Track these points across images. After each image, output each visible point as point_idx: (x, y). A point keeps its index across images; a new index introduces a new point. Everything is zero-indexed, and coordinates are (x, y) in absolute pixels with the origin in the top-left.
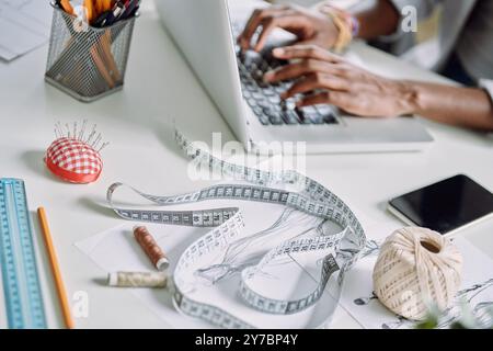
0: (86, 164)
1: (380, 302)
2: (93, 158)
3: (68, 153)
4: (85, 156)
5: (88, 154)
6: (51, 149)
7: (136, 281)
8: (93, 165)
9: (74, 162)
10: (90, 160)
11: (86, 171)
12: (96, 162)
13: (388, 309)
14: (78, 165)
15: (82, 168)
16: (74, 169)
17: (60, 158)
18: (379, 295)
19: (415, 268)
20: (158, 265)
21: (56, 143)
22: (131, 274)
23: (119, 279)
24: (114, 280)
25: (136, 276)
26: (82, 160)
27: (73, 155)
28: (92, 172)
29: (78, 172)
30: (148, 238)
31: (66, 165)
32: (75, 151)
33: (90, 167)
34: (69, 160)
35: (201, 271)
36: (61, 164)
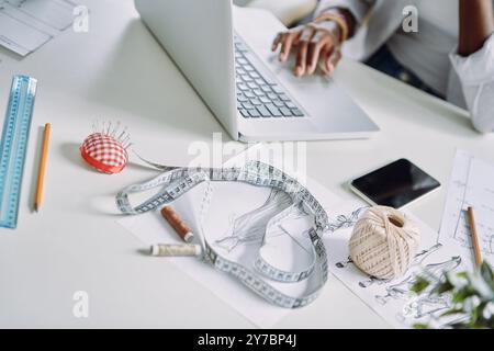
0: (113, 157)
1: (355, 265)
2: (119, 153)
3: (99, 146)
4: (113, 151)
5: (116, 149)
6: (86, 141)
7: (173, 251)
8: (118, 159)
9: (103, 154)
10: (116, 155)
11: (112, 163)
12: (121, 157)
13: (361, 270)
14: (106, 157)
15: (109, 160)
16: (102, 160)
17: (92, 148)
18: (355, 260)
19: (386, 240)
20: (186, 238)
21: (92, 136)
22: (169, 245)
23: (160, 250)
24: (156, 251)
25: (172, 248)
26: (110, 154)
27: (102, 148)
28: (117, 165)
29: (105, 162)
30: (175, 216)
31: (96, 156)
32: (106, 145)
33: (115, 161)
34: (99, 152)
35: (218, 242)
36: (92, 154)
